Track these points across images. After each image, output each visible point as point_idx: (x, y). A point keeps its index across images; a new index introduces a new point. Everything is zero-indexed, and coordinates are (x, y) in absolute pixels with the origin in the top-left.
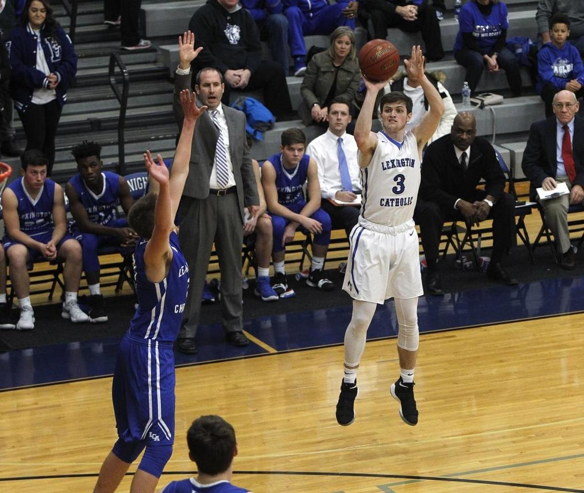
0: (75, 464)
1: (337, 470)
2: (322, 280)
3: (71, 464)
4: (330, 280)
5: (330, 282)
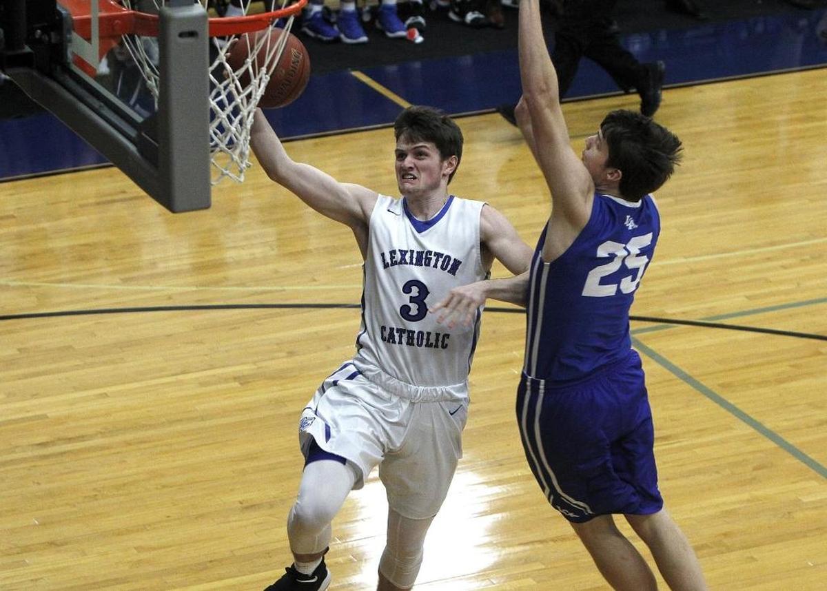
2: (471, 13)
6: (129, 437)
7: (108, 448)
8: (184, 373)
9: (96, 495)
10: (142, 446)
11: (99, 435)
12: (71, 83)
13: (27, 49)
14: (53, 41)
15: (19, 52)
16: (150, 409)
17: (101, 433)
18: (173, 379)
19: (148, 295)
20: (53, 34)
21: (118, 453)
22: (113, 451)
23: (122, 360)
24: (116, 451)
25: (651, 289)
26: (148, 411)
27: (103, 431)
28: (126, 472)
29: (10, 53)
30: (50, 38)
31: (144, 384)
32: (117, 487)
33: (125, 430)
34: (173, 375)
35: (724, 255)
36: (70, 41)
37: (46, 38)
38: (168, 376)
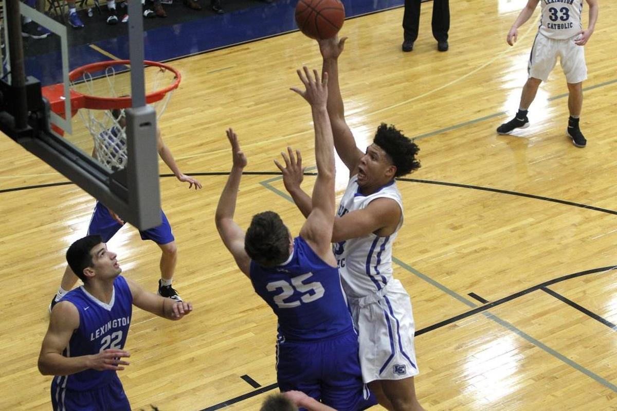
0: (36, 175)
1: (224, 170)
2: (146, 11)
3: (34, 175)
4: (151, 10)
5: (152, 12)
6: (21, 266)
7: (11, 274)
8: (42, 225)
9: (11, 303)
10: (29, 271)
11: (5, 267)
12: (52, 141)
13: (29, 127)
14: (39, 117)
15: (25, 129)
16: (28, 248)
17: (6, 265)
18: (36, 230)
19: (13, 181)
20: (38, 113)
21: (17, 277)
22: (15, 275)
23: (7, 221)
24: (17, 275)
25: (271, 155)
26: (28, 250)
27: (7, 264)
28: (24, 288)
29: (20, 131)
30: (37, 115)
31: (21, 234)
32: (21, 297)
33: (18, 262)
34: (36, 227)
35: (303, 133)
36: (49, 116)
37: (35, 116)
38: (33, 228)
